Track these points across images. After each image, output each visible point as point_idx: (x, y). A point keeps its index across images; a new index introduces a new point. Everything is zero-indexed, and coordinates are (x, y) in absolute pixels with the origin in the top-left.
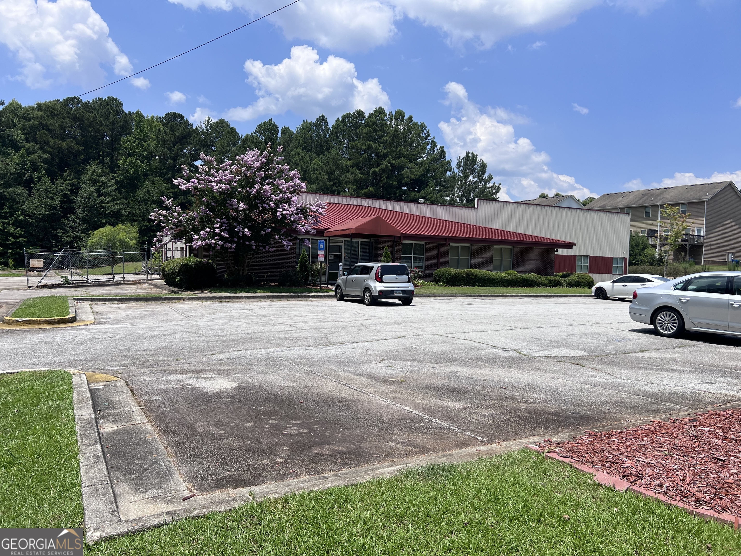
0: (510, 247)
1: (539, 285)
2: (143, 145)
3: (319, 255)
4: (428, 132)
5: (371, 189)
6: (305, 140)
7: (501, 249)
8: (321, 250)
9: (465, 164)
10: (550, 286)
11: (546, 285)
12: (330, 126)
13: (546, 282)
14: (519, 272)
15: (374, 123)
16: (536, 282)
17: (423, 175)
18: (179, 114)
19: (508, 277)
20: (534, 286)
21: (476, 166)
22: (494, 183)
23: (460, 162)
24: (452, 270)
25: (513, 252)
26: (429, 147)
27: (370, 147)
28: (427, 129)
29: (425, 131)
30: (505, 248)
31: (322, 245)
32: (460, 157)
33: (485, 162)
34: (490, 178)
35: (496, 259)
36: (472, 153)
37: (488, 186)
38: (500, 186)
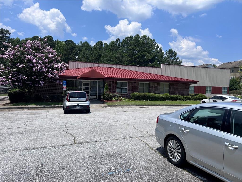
0: (168, 83)
1: (180, 100)
2: (59, 51)
3: (64, 88)
4: (156, 42)
5: (133, 63)
6: (112, 47)
7: (164, 84)
8: (65, 85)
9: (169, 53)
10: (185, 100)
11: (183, 100)
12: (121, 42)
13: (183, 98)
14: (170, 94)
15: (135, 40)
16: (178, 98)
17: (153, 58)
18: (71, 40)
19: (164, 96)
20: (177, 100)
21: (173, 54)
22: (180, 60)
23: (167, 53)
24: (138, 94)
25: (170, 86)
26: (156, 48)
27: (133, 48)
28: (155, 41)
29: (155, 42)
30: (165, 84)
31: (65, 83)
32: (167, 51)
33: (176, 52)
34: (178, 58)
35: (161, 88)
36: (171, 49)
37: (177, 61)
38: (182, 61)
